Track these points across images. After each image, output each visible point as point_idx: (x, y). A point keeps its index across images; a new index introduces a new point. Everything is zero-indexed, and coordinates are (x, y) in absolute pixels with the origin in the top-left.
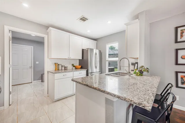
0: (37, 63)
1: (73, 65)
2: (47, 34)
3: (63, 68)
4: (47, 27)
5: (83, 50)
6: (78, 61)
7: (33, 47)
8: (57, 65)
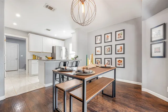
0: (22, 56)
1: (46, 56)
2: (28, 37)
3: (39, 58)
4: (28, 33)
5: (53, 47)
6: (50, 54)
7: (18, 44)
8: (34, 56)
